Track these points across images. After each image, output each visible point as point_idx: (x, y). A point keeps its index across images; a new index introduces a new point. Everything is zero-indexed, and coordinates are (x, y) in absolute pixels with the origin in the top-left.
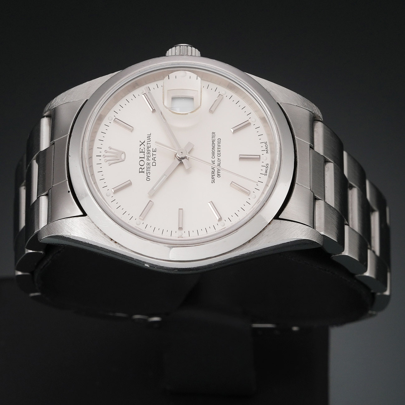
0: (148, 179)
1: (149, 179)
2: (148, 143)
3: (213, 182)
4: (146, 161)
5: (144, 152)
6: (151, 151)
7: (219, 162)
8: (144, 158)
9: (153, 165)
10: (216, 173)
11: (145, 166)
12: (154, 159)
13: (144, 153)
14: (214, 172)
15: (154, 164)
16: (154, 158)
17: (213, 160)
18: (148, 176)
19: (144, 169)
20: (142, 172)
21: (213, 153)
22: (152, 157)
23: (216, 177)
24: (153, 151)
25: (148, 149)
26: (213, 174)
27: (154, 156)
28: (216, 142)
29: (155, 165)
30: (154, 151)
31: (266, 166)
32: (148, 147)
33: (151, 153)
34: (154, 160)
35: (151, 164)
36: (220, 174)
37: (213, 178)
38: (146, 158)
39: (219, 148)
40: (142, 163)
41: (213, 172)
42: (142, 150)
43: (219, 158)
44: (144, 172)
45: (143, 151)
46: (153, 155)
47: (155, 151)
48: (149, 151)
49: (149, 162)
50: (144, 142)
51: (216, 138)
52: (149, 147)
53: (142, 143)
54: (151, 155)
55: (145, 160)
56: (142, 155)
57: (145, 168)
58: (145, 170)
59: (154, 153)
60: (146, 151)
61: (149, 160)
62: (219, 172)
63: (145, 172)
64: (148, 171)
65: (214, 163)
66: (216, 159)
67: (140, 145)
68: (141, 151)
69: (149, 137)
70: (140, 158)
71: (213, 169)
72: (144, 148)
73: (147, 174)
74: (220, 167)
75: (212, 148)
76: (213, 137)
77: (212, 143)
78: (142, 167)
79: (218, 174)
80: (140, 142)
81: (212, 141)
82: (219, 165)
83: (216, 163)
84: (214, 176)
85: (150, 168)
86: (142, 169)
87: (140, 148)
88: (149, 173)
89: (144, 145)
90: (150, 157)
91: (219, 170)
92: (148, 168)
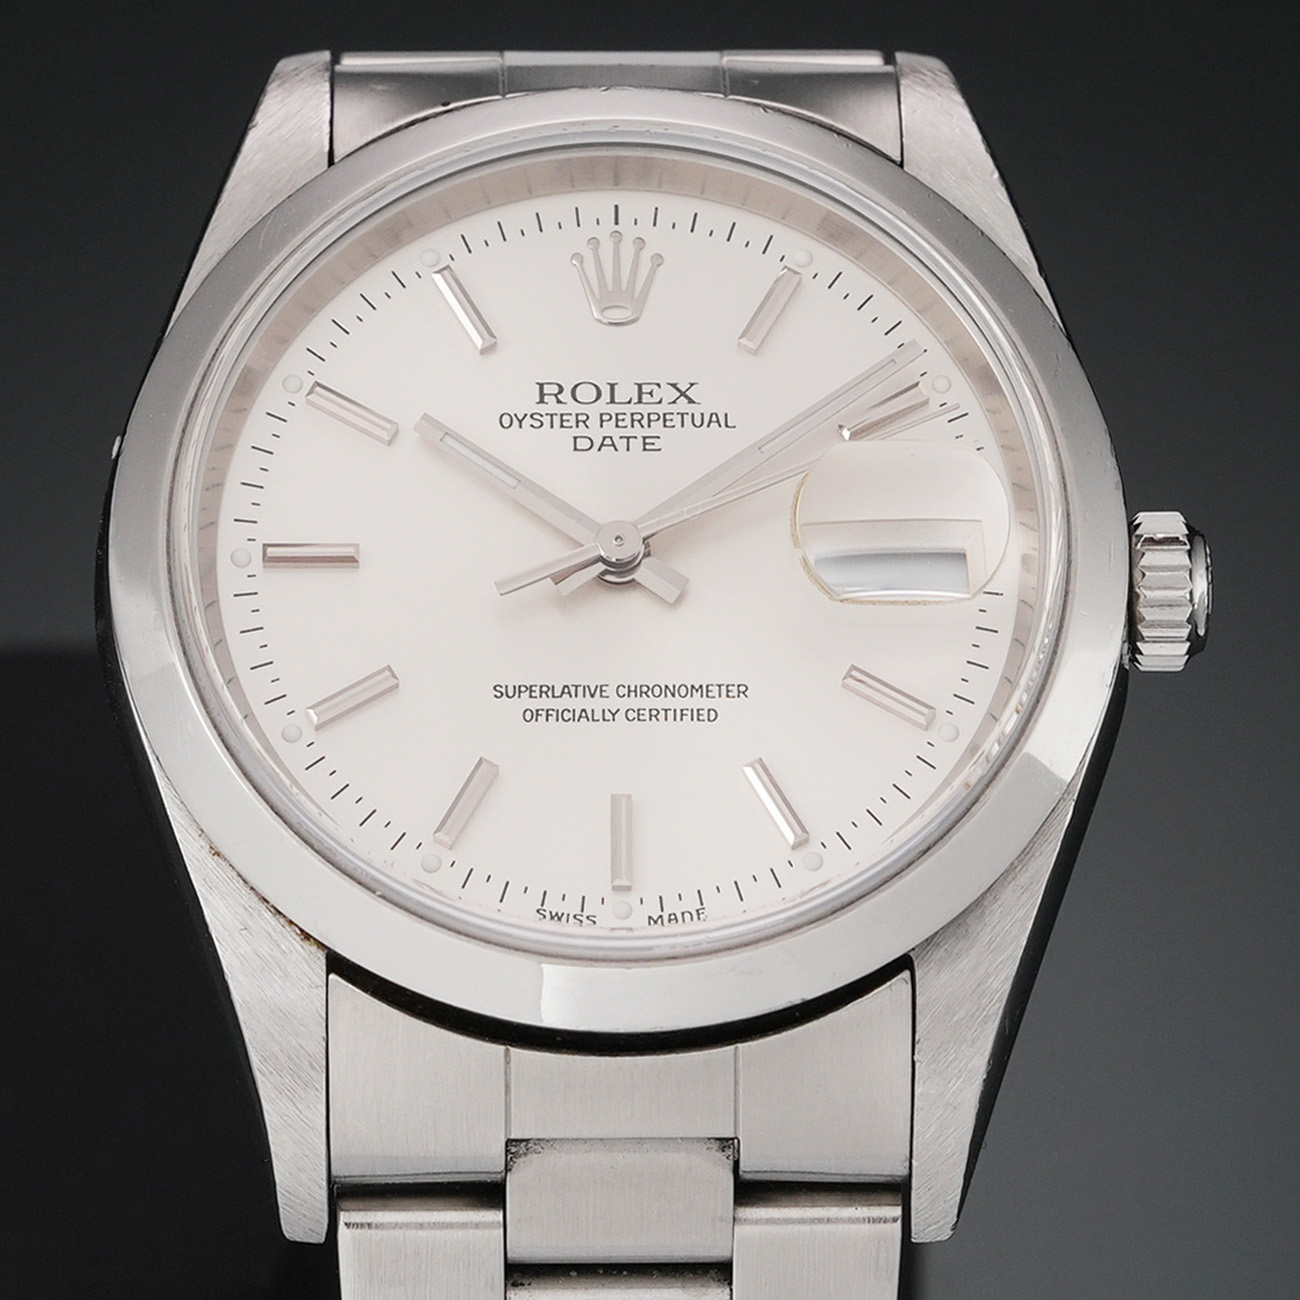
0: (510, 421)
2: (688, 419)
3: (500, 692)
4: (594, 411)
5: (640, 401)
6: (647, 432)
7: (598, 716)
8: (612, 401)
9: (575, 438)
10: (545, 703)
11: (571, 407)
12: (608, 442)
13: (635, 400)
14: (550, 693)
15: (583, 444)
16: (613, 445)
17: (610, 691)
18: (520, 422)
19: (559, 401)
20: (542, 395)
21: (645, 689)
22: (616, 433)
23: (524, 702)
24: (644, 438)
25: (653, 417)
26: (537, 689)
27: (621, 444)
28: (696, 701)
29: (575, 449)
30: (645, 444)
31: (585, 914)
32: (668, 417)
33: (638, 431)
34: (602, 445)
35: (582, 430)
36: (542, 718)
37: (518, 690)
38: (613, 409)
39: (670, 714)
40: (586, 393)
41: (547, 691)
42: (651, 393)
43: (620, 716)
44: (542, 401)
45: (646, 398)
46: (628, 438)
47: (647, 447)
48: (645, 422)
49: (594, 421)
50: (691, 401)
51: (719, 703)
52: (665, 421)
53: (683, 395)
54: (628, 432)
55: (603, 406)
56: (626, 392)
57: (559, 409)
58: (551, 406)
59: (636, 444)
60: (644, 409)
61: (602, 421)
62: (548, 715)
63: (542, 409)
64: (546, 420)
65: (592, 696)
66: (613, 702)
67: (674, 385)
68: (645, 389)
69: (714, 418)
70: (612, 386)
71: (563, 692)
72: (660, 402)
73: (535, 416)
74: (577, 718)
75: (667, 687)
76: (723, 688)
77: (693, 687)
78: (566, 396)
79: (540, 712)
80: (692, 385)
81: (701, 687)
82: (584, 714)
83: (596, 704)
84: (531, 696)
85: (562, 426)
86: (556, 395)
87: (659, 385)
88: (539, 424)
89: (674, 402)
90: (617, 426)
91: (560, 715)
92: (562, 421)
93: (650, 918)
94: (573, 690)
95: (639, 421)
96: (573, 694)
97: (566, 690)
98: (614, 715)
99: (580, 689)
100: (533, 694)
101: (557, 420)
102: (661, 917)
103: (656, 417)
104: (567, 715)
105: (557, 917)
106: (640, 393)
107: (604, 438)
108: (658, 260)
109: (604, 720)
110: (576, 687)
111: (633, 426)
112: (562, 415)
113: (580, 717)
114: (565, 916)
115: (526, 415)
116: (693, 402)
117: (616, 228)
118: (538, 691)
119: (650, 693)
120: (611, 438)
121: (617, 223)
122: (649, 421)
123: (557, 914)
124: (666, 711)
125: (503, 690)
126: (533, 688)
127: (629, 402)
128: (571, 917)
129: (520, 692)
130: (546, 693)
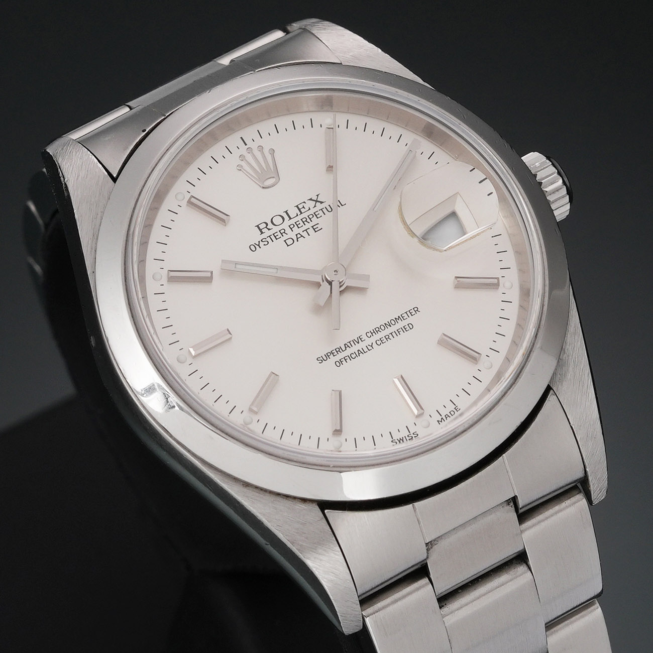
0: (254, 247)
1: (253, 249)
2: (325, 210)
3: (321, 360)
4: (285, 226)
5: (301, 213)
6: (312, 224)
7: (366, 350)
8: (290, 218)
9: (285, 241)
10: (341, 356)
11: (275, 229)
12: (299, 236)
13: (299, 213)
14: (341, 350)
15: (289, 242)
16: (302, 236)
17: (364, 337)
18: (259, 245)
19: (269, 229)
20: (260, 230)
21: (377, 329)
22: (300, 231)
23: (333, 359)
24: (312, 227)
25: (311, 217)
27: (305, 234)
28: (401, 324)
29: (288, 246)
30: (314, 229)
31: (412, 433)
32: (316, 214)
33: (308, 225)
34: (297, 239)
35: (285, 237)
36: (344, 362)
37: (327, 356)
38: (293, 221)
39: (394, 334)
40: (278, 220)
41: (339, 350)
42: (303, 207)
43: (374, 345)
44: (262, 233)
45: (303, 210)
46: (306, 230)
47: (316, 230)
48: (308, 220)
49: (288, 230)
50: (322, 203)
51: (410, 320)
52: (316, 216)
53: (316, 201)
54: (305, 228)
55: (287, 222)
56: (293, 212)
57: (271, 232)
58: (267, 233)
59: (311, 231)
60: (305, 215)
61: (291, 229)
62: (345, 360)
63: (264, 236)
64: (269, 239)
65: (358, 343)
66: (368, 341)
67: (311, 199)
68: (300, 207)
70: (286, 212)
71: (346, 348)
72: (309, 209)
73: (263, 240)
74: (358, 355)
75: (385, 324)
76: (408, 313)
77: (396, 319)
78: (270, 226)
79: (342, 360)
80: (318, 195)
81: (399, 317)
82: (360, 352)
83: (362, 346)
84: (334, 356)
85: (277, 239)
86: (266, 227)
87: (304, 202)
88: (267, 243)
89: (315, 206)
90: (299, 228)
91: (350, 357)
92: (275, 237)
93: (438, 421)
94: (349, 344)
95: (306, 221)
96: (350, 346)
97: (346, 346)
98: (372, 346)
99: (352, 343)
100: (334, 354)
101: (273, 237)
102: (442, 418)
103: (312, 216)
104: (353, 356)
105: (401, 440)
106: (299, 209)
107: (296, 235)
108: (272, 151)
109: (369, 350)
110: (349, 342)
111: (305, 225)
112: (273, 234)
113: (359, 354)
114: (404, 438)
115: (259, 242)
116: (323, 202)
117: (247, 147)
118: (335, 352)
119: (380, 330)
120: (299, 234)
121: (246, 145)
122: (310, 219)
123: (400, 439)
124: (391, 333)
125: (321, 359)
126: (333, 352)
127: (297, 215)
128: (407, 437)
129: (328, 356)
130: (339, 351)
